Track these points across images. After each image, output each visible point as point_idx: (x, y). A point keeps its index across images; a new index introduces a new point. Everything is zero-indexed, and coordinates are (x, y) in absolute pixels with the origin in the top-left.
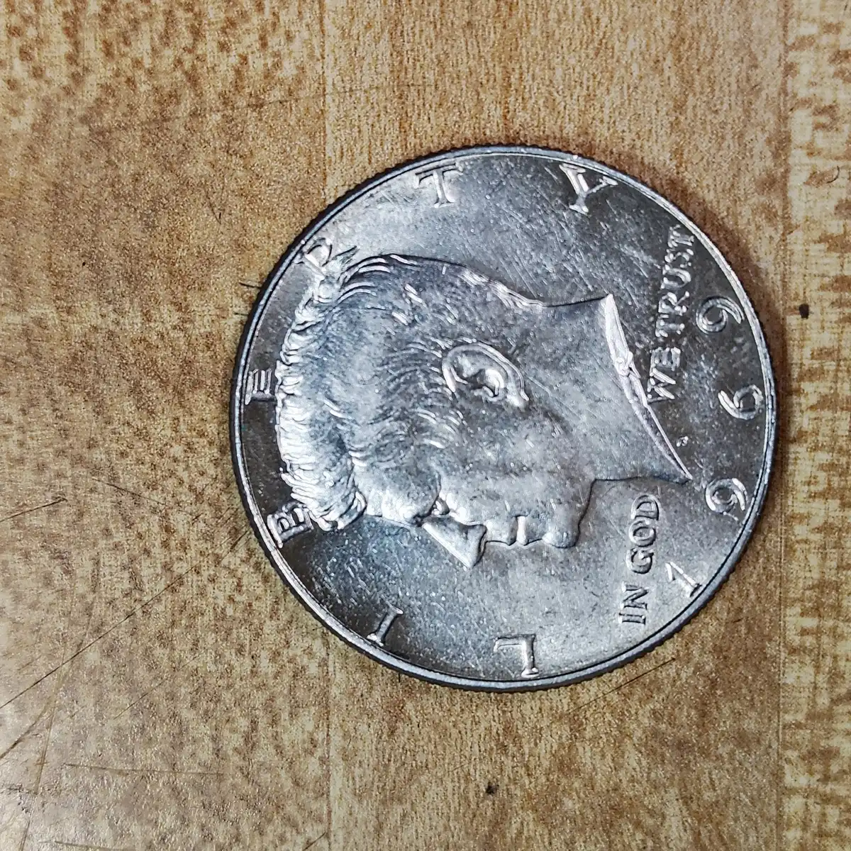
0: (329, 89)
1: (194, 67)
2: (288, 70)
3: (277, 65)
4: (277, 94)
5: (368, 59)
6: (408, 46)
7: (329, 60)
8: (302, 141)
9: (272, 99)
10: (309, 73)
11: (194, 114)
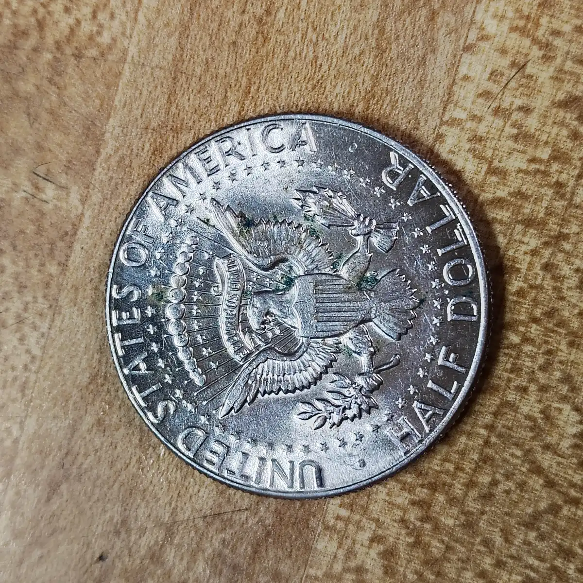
0: (129, 59)
1: (44, 18)
2: (105, 39)
3: (99, 33)
4: (93, 52)
5: (161, 47)
6: (189, 46)
7: (135, 39)
8: (101, 89)
9: (89, 55)
10: (119, 45)
11: (35, 50)
